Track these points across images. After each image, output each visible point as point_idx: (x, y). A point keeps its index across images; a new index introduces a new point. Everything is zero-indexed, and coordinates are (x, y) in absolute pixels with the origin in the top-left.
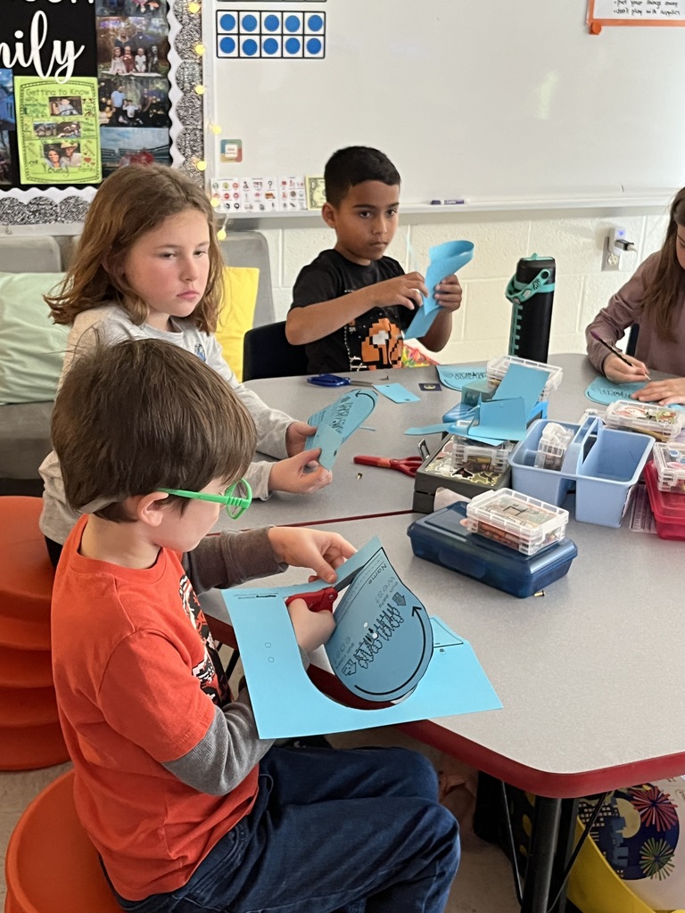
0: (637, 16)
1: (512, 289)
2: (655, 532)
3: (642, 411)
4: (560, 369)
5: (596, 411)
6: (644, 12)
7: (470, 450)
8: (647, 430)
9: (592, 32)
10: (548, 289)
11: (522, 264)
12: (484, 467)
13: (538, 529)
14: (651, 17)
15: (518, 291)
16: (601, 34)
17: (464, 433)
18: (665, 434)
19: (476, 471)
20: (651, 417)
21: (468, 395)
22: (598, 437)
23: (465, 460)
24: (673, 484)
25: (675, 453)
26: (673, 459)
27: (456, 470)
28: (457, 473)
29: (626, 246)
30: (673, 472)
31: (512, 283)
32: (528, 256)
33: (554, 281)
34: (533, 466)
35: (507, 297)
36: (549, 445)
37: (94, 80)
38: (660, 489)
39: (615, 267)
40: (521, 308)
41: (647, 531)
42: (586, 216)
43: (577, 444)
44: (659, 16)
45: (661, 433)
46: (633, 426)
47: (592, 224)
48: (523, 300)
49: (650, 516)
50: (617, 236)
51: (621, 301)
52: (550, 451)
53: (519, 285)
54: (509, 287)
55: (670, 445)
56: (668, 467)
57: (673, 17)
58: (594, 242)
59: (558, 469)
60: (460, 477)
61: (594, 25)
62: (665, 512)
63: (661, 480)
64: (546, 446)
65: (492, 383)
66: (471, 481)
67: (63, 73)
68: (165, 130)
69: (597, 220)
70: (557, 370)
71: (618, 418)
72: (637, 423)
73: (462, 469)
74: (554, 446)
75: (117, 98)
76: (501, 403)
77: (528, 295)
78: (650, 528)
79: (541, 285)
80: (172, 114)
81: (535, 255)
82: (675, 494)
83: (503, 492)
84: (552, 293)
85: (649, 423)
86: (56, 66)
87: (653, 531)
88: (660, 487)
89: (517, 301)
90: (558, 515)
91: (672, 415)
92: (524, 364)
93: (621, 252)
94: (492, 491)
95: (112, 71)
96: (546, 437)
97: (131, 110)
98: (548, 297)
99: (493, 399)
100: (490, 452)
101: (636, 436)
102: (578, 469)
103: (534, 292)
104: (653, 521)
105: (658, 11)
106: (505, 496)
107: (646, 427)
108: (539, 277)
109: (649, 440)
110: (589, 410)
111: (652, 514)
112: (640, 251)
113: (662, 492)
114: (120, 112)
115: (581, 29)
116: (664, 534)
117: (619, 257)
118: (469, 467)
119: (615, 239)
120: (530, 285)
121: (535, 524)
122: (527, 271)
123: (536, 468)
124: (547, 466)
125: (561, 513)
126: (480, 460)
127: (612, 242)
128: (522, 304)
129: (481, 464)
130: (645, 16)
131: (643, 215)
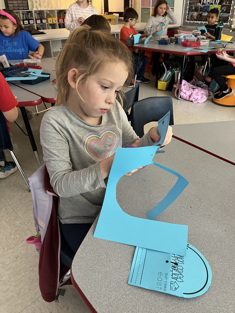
37: (220, 5)
67: (217, 4)
68: (228, 14)
75: (223, 8)
80: (230, 11)
86: (216, 3)
95: (223, 4)
97: (225, 10)
114: (223, 10)
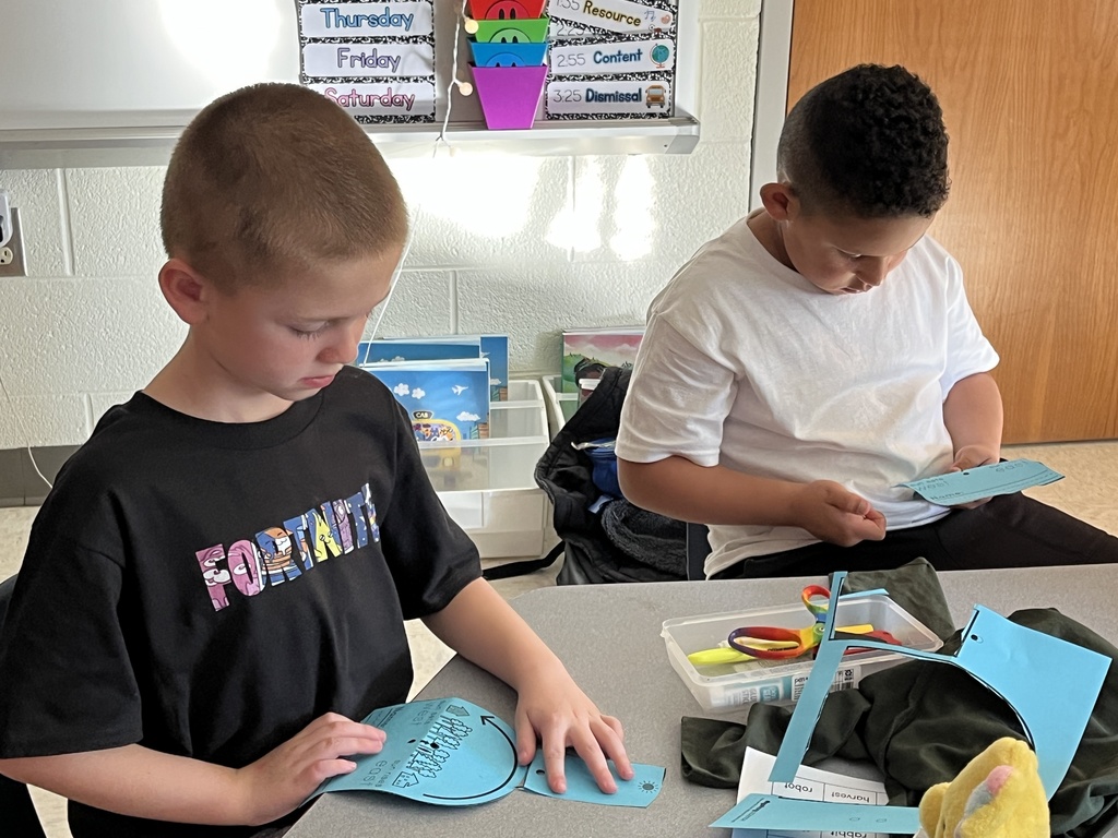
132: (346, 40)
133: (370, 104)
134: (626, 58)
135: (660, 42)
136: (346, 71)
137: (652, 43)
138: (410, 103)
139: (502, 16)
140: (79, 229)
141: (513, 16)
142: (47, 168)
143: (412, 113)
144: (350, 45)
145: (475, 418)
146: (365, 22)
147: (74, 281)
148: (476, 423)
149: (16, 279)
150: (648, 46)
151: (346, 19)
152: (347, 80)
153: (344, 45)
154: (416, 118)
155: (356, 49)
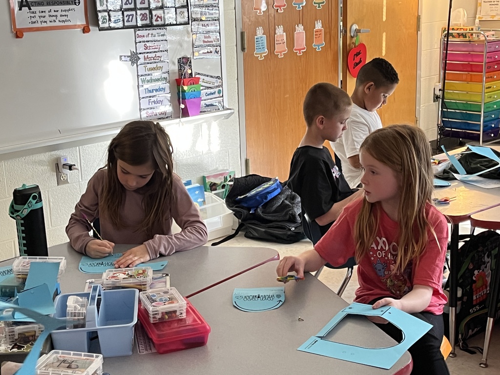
0: (44, 25)
1: (13, 211)
2: (155, 351)
3: (125, 274)
4: (64, 258)
5: (93, 280)
6: (48, 22)
7: (18, 329)
8: (132, 285)
9: (17, 37)
10: (38, 206)
11: (16, 193)
12: (31, 338)
13: (85, 373)
14: (53, 24)
15: (18, 211)
16: (23, 37)
17: (11, 318)
18: (143, 285)
19: (26, 343)
20: (131, 276)
21: (3, 290)
22: (102, 297)
23: (16, 337)
24: (159, 317)
25: (154, 296)
26: (154, 301)
27: (11, 347)
28: (13, 348)
29: (70, 167)
30: (158, 309)
31: (12, 206)
32: (19, 187)
33: (41, 201)
34: (66, 329)
35: (11, 216)
36: (73, 311)
38: (152, 322)
39: (66, 182)
40: (22, 222)
41: (150, 352)
42: (40, 153)
43: (92, 306)
44: (57, 24)
45: (141, 285)
46: (122, 285)
47: (45, 157)
48: (23, 217)
49: (149, 341)
50: (63, 162)
51: (83, 208)
52: (75, 316)
53: (17, 207)
54: (10, 209)
55: (149, 291)
56: (154, 306)
57: (66, 24)
58: (49, 168)
59: (83, 326)
60: (15, 350)
61: (18, 33)
62: (159, 336)
63: (151, 316)
64: (71, 313)
65: (19, 278)
66: (25, 351)
69: (48, 154)
70: (62, 259)
71: (110, 282)
72: (123, 282)
73: (16, 344)
74: (77, 312)
76: (32, 291)
77: (26, 212)
78: (151, 349)
79: (33, 205)
81: (24, 185)
82: (161, 322)
83: (53, 353)
84: (42, 208)
85: (131, 280)
87: (154, 351)
88: (152, 321)
89: (19, 218)
90: (96, 359)
91: (144, 271)
92: (38, 260)
93: (67, 171)
94: (45, 355)
96: (70, 307)
98: (40, 212)
99: (25, 289)
100: (34, 327)
101: (126, 291)
102: (96, 323)
103: (30, 210)
104: (151, 344)
105: (57, 21)
106: (55, 355)
107: (131, 283)
108: (31, 199)
109: (135, 291)
110: (88, 281)
111: (150, 340)
112: (80, 169)
113: (153, 323)
115: (10, 36)
116: (161, 351)
117: (67, 175)
118: (20, 342)
119: (62, 164)
120: (26, 206)
121: (82, 370)
122: (21, 197)
123: (68, 330)
124: (76, 327)
125: (97, 357)
126: (27, 334)
127: (60, 167)
128: (22, 219)
129: (28, 337)
130: (49, 24)
131: (76, 147)
132: (150, 97)
133: (156, 115)
134: (212, 94)
135: (219, 88)
136: (151, 106)
137: (218, 89)
138: (166, 113)
139: (191, 85)
140: (83, 165)
141: (193, 84)
142: (74, 147)
143: (166, 116)
144: (151, 98)
145: (202, 200)
146: (154, 91)
147: (82, 183)
148: (203, 201)
149: (67, 185)
150: (217, 90)
151: (150, 91)
152: (151, 108)
153: (150, 98)
154: (167, 117)
155: (153, 99)
